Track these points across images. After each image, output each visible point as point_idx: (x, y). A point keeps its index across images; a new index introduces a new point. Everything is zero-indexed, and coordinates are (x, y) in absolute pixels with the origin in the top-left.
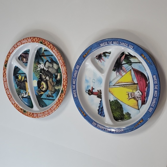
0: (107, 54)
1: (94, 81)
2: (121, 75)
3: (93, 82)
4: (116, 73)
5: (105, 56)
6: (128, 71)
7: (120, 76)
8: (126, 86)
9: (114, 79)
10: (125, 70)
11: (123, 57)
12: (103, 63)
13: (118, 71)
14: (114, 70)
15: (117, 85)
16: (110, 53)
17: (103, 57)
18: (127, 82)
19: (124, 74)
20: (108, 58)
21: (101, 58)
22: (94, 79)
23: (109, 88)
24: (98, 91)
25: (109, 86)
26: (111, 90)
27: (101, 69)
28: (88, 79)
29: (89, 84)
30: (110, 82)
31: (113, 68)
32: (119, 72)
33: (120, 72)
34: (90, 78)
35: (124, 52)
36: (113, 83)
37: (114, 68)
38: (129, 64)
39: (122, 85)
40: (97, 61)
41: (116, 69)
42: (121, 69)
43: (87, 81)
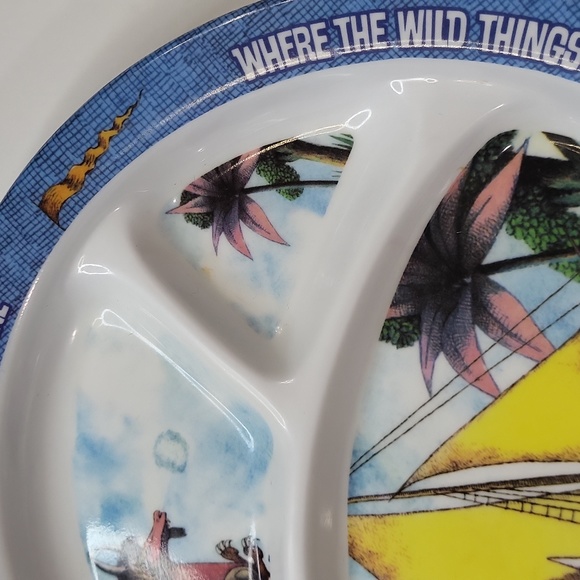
0: (305, 167)
1: (171, 451)
2: (480, 380)
3: (160, 462)
4: (426, 362)
5: (290, 184)
6: (556, 335)
7: (472, 398)
8: (546, 495)
9: (404, 427)
10: (526, 331)
11: (500, 189)
12: (268, 258)
13: (448, 343)
14: (398, 332)
15: (437, 492)
16: (339, 153)
17: (268, 203)
18: (554, 449)
19: (507, 367)
20: (321, 208)
21: (243, 214)
22: (175, 437)
23: (346, 521)
24: (227, 551)
25: (353, 499)
26: (367, 541)
27: (252, 323)
28: (106, 429)
29: (120, 485)
30: (361, 461)
31: (383, 311)
32: (455, 356)
33: (469, 354)
34: (128, 421)
35: (509, 136)
36: (396, 466)
37: (401, 311)
38: (565, 260)
39: (491, 486)
40: (200, 239)
41: (414, 319)
42: (482, 314)
43: (98, 454)
